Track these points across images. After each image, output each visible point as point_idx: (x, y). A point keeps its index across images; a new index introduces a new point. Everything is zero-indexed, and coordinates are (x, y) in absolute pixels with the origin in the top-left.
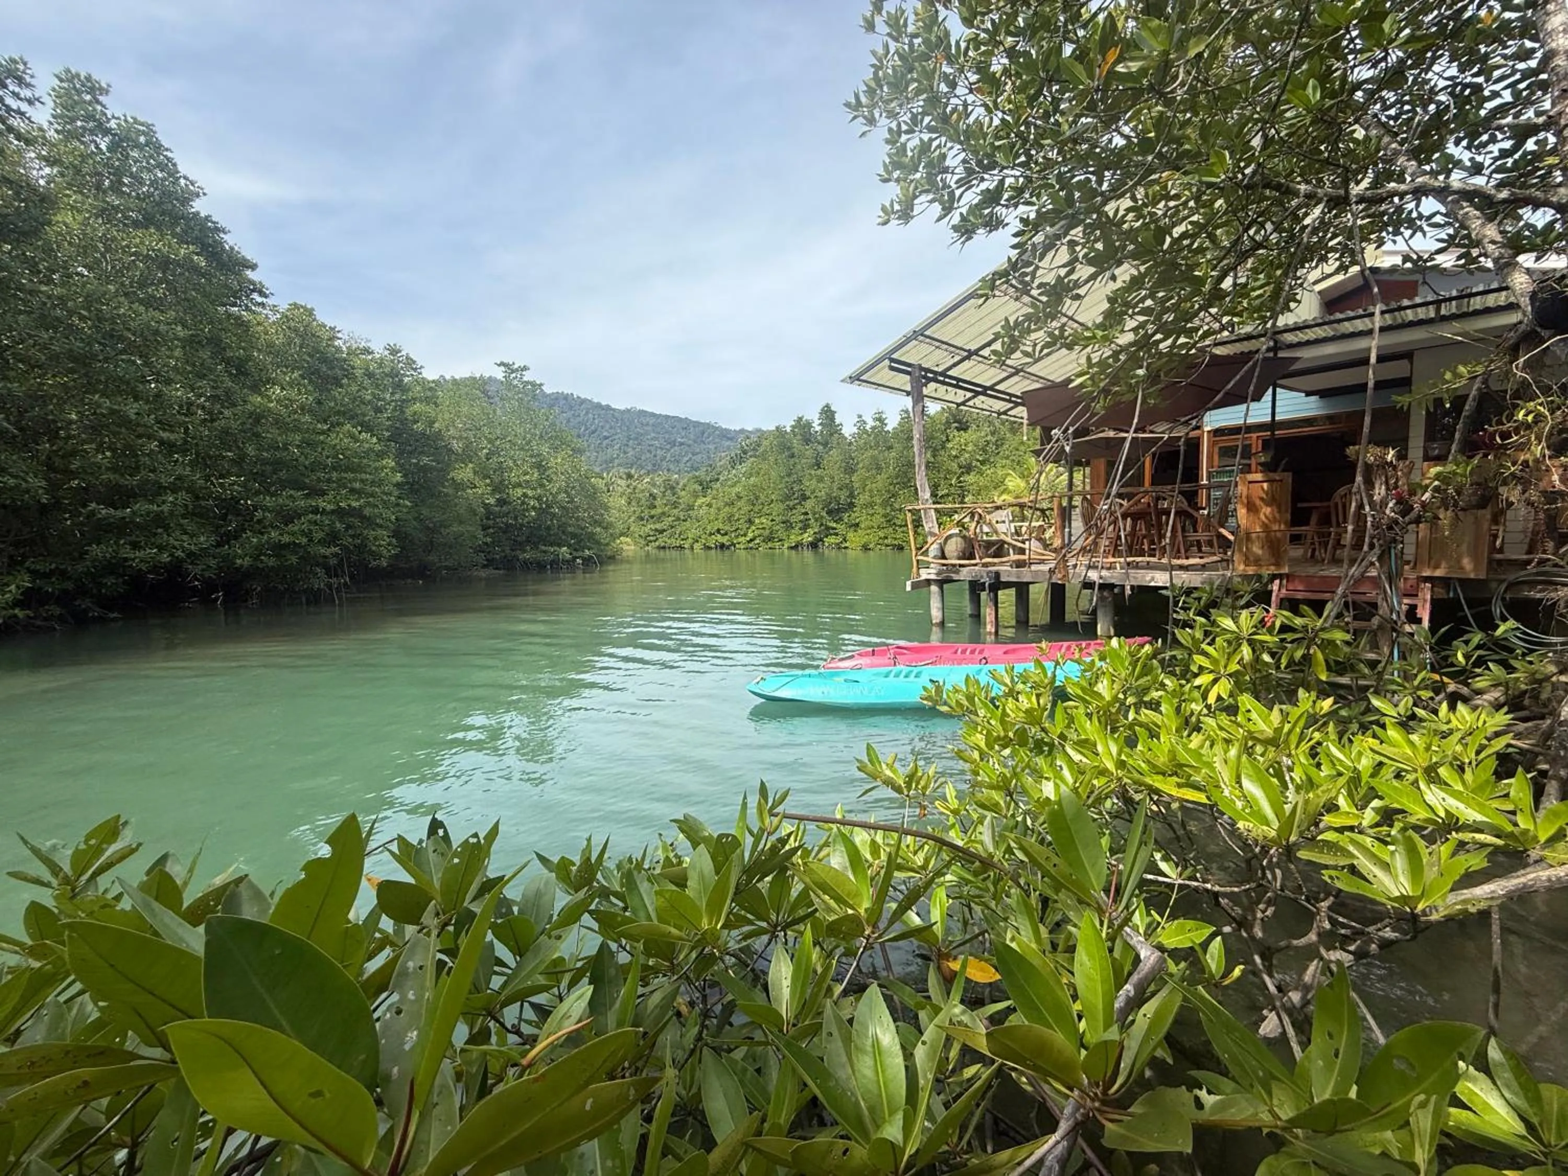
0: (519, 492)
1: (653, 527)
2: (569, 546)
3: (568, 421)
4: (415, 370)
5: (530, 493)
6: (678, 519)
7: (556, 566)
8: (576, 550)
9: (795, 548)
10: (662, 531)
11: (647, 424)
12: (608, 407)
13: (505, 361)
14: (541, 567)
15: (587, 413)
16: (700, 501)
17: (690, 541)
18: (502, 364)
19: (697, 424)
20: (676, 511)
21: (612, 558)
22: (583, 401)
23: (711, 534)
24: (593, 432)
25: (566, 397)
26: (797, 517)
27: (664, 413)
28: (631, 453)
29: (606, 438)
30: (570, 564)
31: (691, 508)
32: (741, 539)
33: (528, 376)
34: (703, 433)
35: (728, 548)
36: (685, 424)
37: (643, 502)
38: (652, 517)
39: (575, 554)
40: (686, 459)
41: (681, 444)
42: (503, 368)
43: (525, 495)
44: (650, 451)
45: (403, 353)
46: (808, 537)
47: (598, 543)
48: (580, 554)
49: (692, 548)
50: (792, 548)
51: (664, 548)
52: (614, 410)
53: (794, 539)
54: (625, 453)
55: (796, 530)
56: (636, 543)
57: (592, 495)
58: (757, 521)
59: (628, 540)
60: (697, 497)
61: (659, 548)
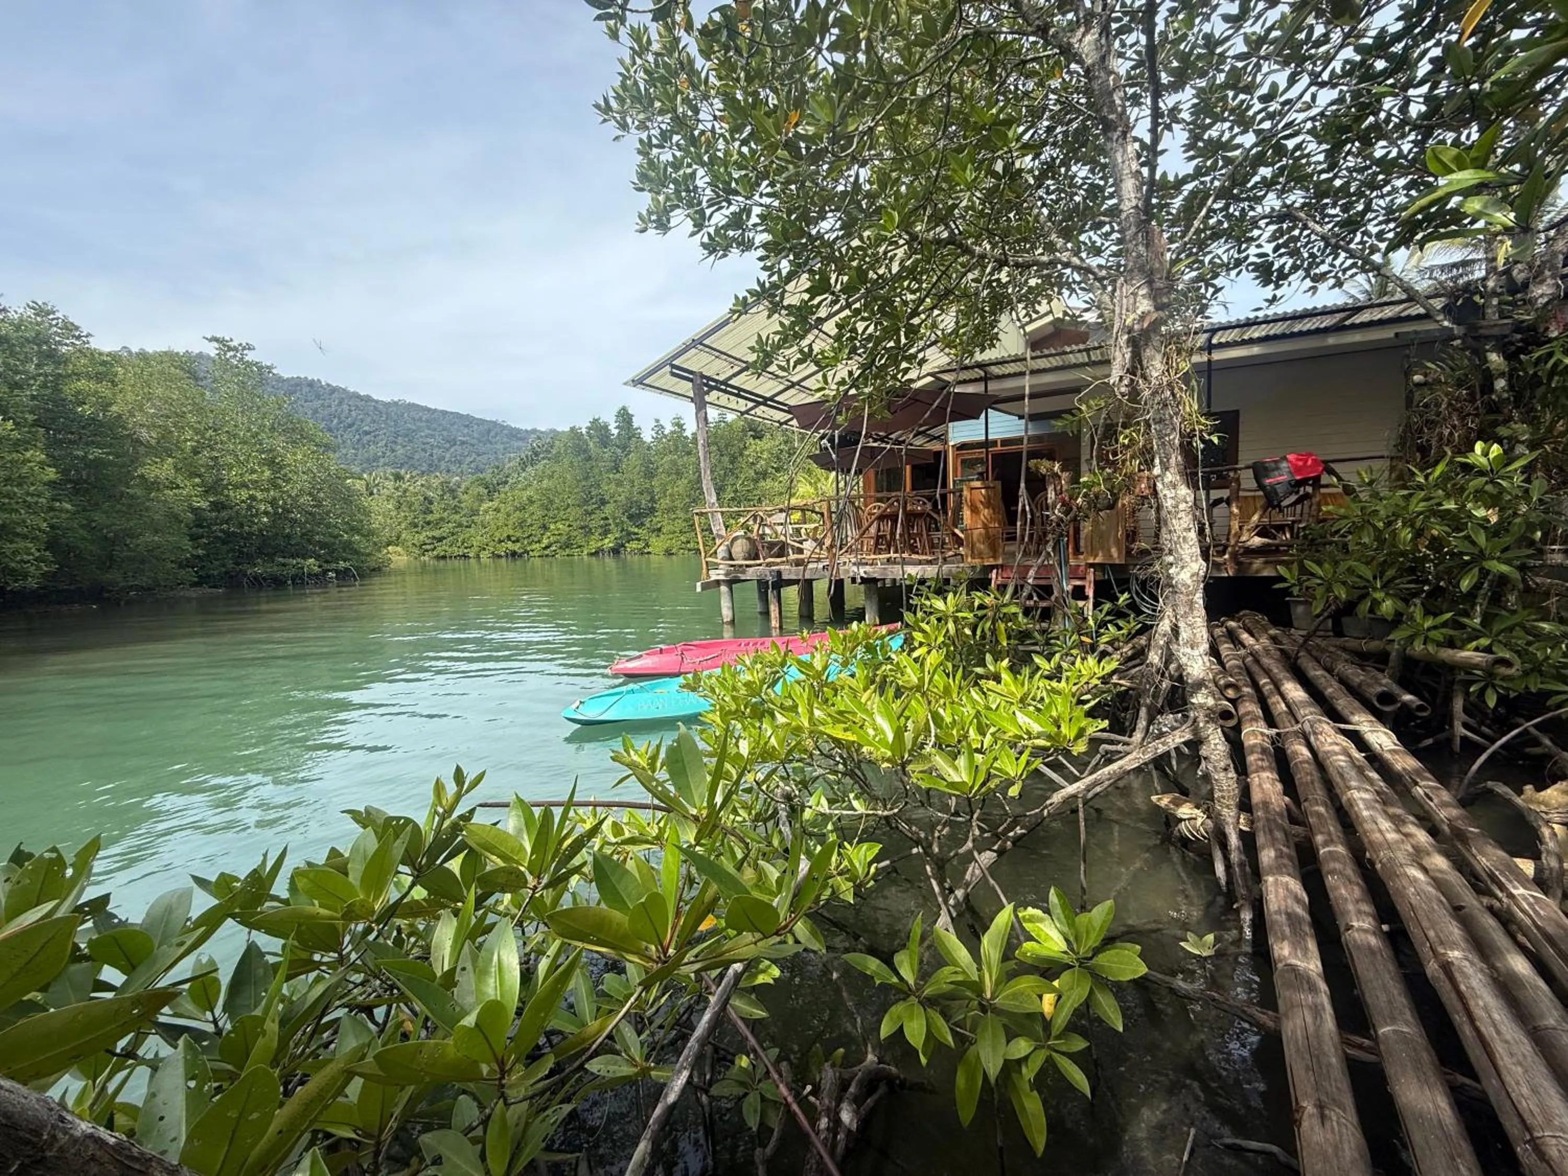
0: (244, 494)
1: (430, 534)
2: (318, 557)
3: (315, 411)
4: (78, 338)
5: (259, 495)
6: (460, 525)
7: (300, 580)
8: (327, 562)
9: (596, 554)
10: (440, 539)
11: (420, 420)
12: (368, 399)
13: (218, 335)
14: (278, 583)
15: (340, 403)
16: (485, 506)
17: (476, 549)
18: (215, 339)
19: (482, 422)
20: (457, 517)
21: (377, 570)
22: (334, 390)
23: (500, 541)
24: (350, 426)
25: (311, 384)
26: (595, 522)
27: (441, 408)
28: (400, 451)
29: (367, 433)
30: (319, 579)
31: (475, 512)
32: (534, 546)
33: (250, 357)
34: (489, 431)
35: (520, 556)
36: (467, 421)
37: (416, 506)
38: (428, 523)
39: (326, 566)
40: (469, 459)
41: (463, 443)
42: (216, 345)
43: (253, 498)
44: (424, 450)
45: (58, 315)
46: (608, 543)
47: (357, 552)
48: (334, 566)
49: (478, 557)
50: (592, 554)
51: (444, 557)
52: (377, 402)
53: (593, 545)
54: (393, 451)
55: (596, 536)
56: (409, 553)
57: (347, 498)
58: (552, 527)
59: (399, 549)
60: (482, 501)
61: (438, 558)
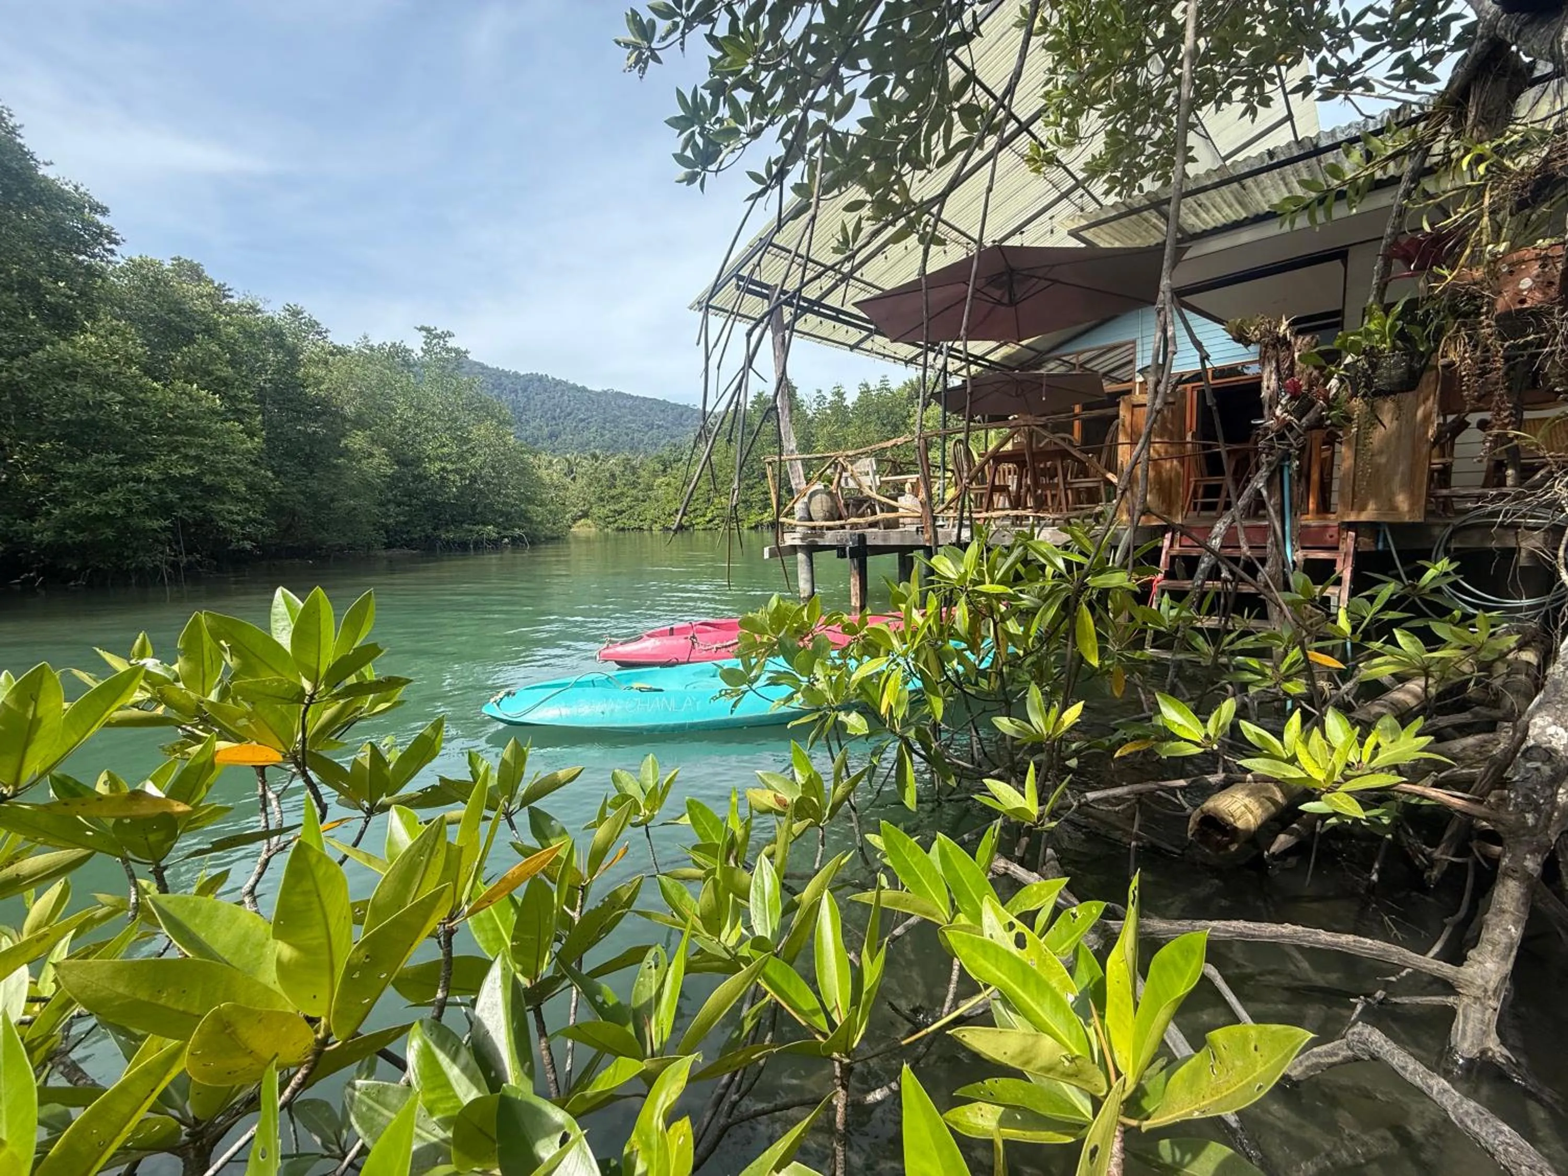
0: (438, 465)
1: (612, 508)
2: (496, 525)
3: (543, 403)
4: (319, 333)
5: (449, 467)
6: (637, 499)
7: (479, 546)
8: (505, 529)
9: (756, 527)
10: (621, 513)
11: (625, 407)
12: (584, 389)
13: (426, 325)
14: (463, 547)
15: (562, 395)
16: (658, 481)
17: (648, 522)
18: (422, 329)
19: (676, 406)
20: (634, 492)
21: (555, 539)
22: (558, 383)
23: (670, 515)
24: (570, 414)
25: (541, 379)
26: (756, 497)
27: (641, 395)
28: (608, 436)
29: (582, 420)
30: (496, 545)
31: (650, 488)
32: (699, 520)
33: (451, 343)
34: (682, 415)
35: (687, 529)
36: (663, 406)
37: (603, 482)
38: (613, 497)
39: (504, 533)
40: (663, 442)
41: (659, 427)
42: (424, 333)
43: (443, 469)
44: (627, 435)
45: (305, 314)
46: (767, 517)
47: (529, 520)
48: (508, 533)
49: (651, 529)
50: (751, 528)
51: (623, 529)
52: (591, 392)
53: (754, 519)
54: (602, 435)
55: (756, 510)
56: (596, 525)
57: (524, 471)
58: (716, 501)
59: (589, 522)
60: (657, 476)
61: (619, 529)
